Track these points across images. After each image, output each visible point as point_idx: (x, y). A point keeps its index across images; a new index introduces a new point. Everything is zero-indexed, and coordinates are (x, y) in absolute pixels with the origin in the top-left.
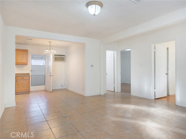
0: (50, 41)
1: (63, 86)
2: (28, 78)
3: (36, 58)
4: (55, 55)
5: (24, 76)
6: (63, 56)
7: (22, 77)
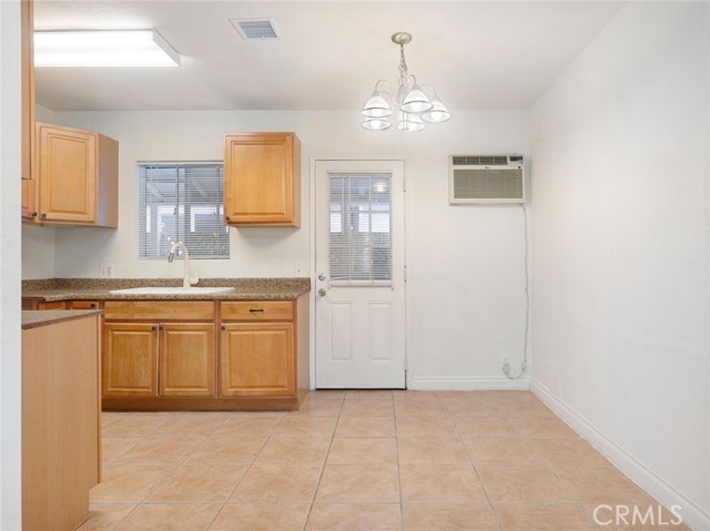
1: (516, 370)
2: (283, 310)
4: (458, 160)
6: (514, 159)
7: (254, 305)
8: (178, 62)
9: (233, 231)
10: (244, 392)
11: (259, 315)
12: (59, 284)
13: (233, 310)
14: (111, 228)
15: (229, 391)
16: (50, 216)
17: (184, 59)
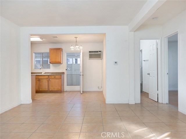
0: (76, 36)
1: (100, 87)
2: (59, 77)
3: (78, 57)
4: (90, 52)
5: (56, 74)
6: (100, 52)
7: (55, 76)
9: (51, 64)
13: (51, 77)
15: (51, 90)
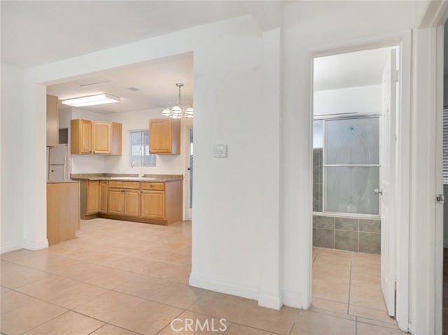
7: (152, 184)
8: (120, 100)
9: (157, 156)
10: (148, 216)
11: (153, 188)
12: (105, 175)
13: (145, 186)
14: (119, 155)
15: (143, 215)
16: (96, 152)
17: (122, 99)
